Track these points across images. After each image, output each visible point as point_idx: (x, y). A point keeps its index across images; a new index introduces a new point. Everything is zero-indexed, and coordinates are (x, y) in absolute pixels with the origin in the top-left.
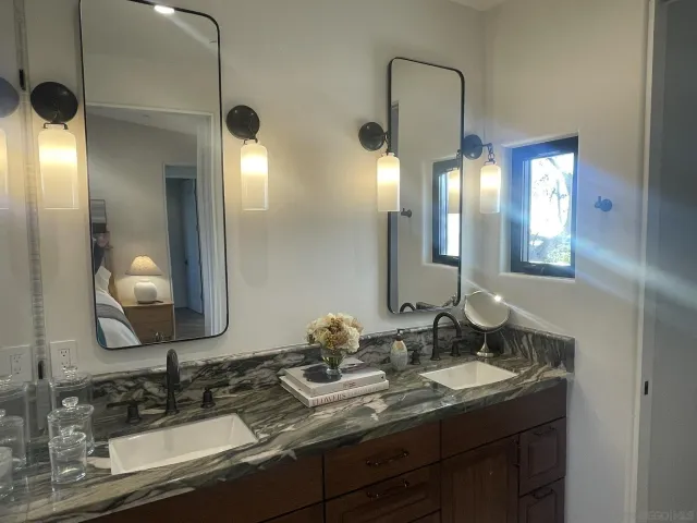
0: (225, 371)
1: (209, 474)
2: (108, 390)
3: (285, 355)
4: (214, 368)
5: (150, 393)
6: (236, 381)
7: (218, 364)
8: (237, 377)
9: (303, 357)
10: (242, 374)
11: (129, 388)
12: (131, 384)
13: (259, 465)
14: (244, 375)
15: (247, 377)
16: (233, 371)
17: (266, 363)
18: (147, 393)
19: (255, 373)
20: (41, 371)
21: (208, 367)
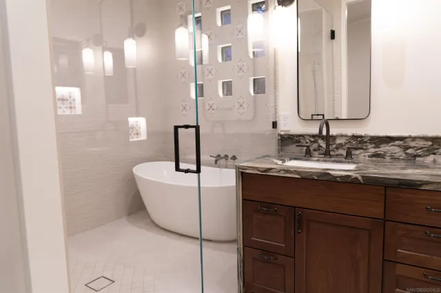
0: (366, 142)
1: (309, 172)
2: (302, 141)
3: (414, 139)
4: (359, 139)
5: (321, 147)
6: (373, 150)
7: (361, 137)
8: (374, 148)
9: (430, 143)
10: (377, 147)
11: (311, 142)
12: (312, 140)
13: (337, 177)
14: (379, 148)
15: (381, 149)
16: (372, 144)
17: (397, 143)
18: (320, 146)
19: (387, 148)
20: (275, 125)
21: (354, 137)
